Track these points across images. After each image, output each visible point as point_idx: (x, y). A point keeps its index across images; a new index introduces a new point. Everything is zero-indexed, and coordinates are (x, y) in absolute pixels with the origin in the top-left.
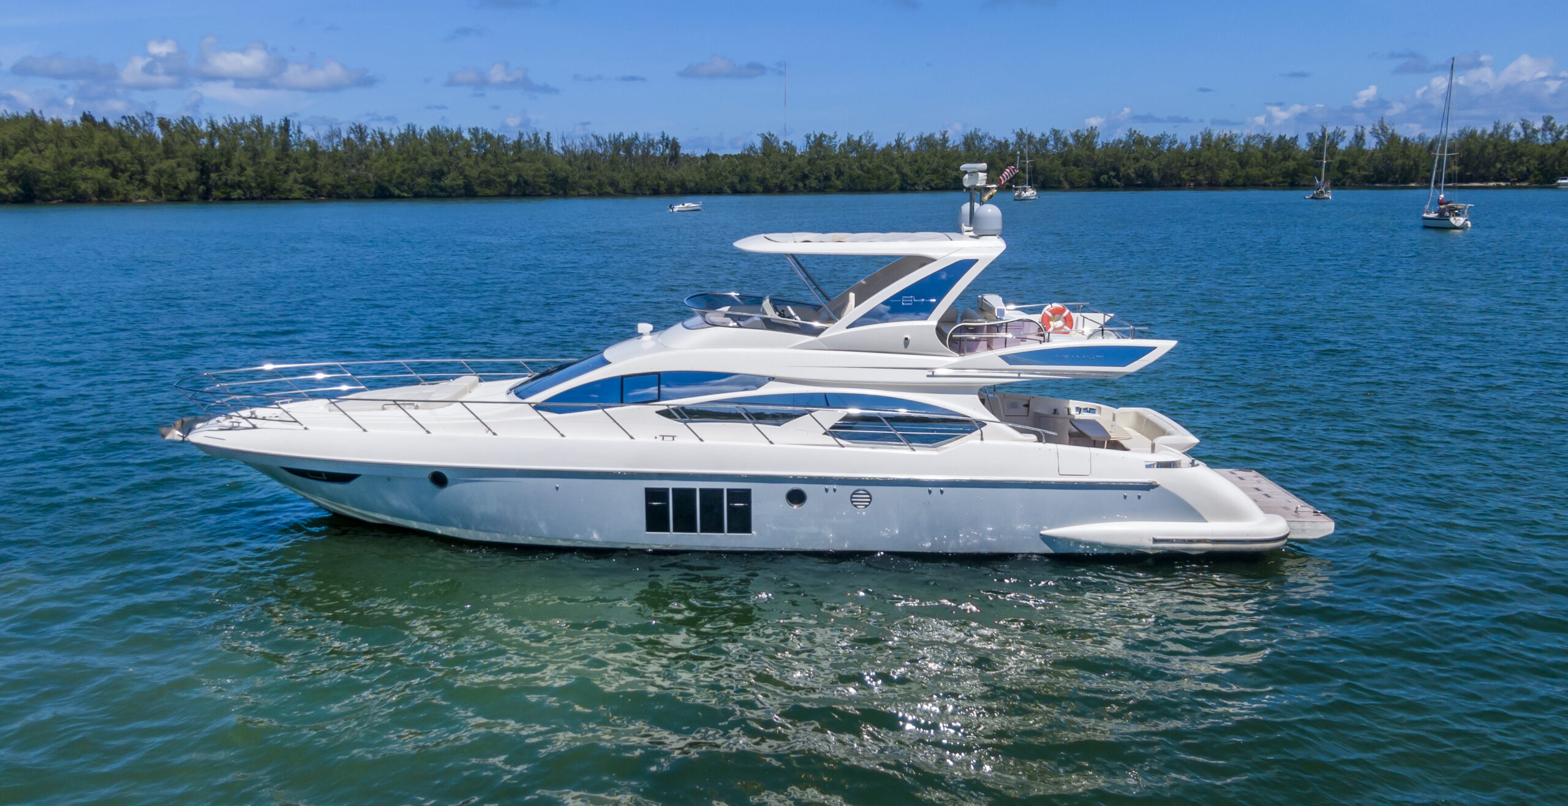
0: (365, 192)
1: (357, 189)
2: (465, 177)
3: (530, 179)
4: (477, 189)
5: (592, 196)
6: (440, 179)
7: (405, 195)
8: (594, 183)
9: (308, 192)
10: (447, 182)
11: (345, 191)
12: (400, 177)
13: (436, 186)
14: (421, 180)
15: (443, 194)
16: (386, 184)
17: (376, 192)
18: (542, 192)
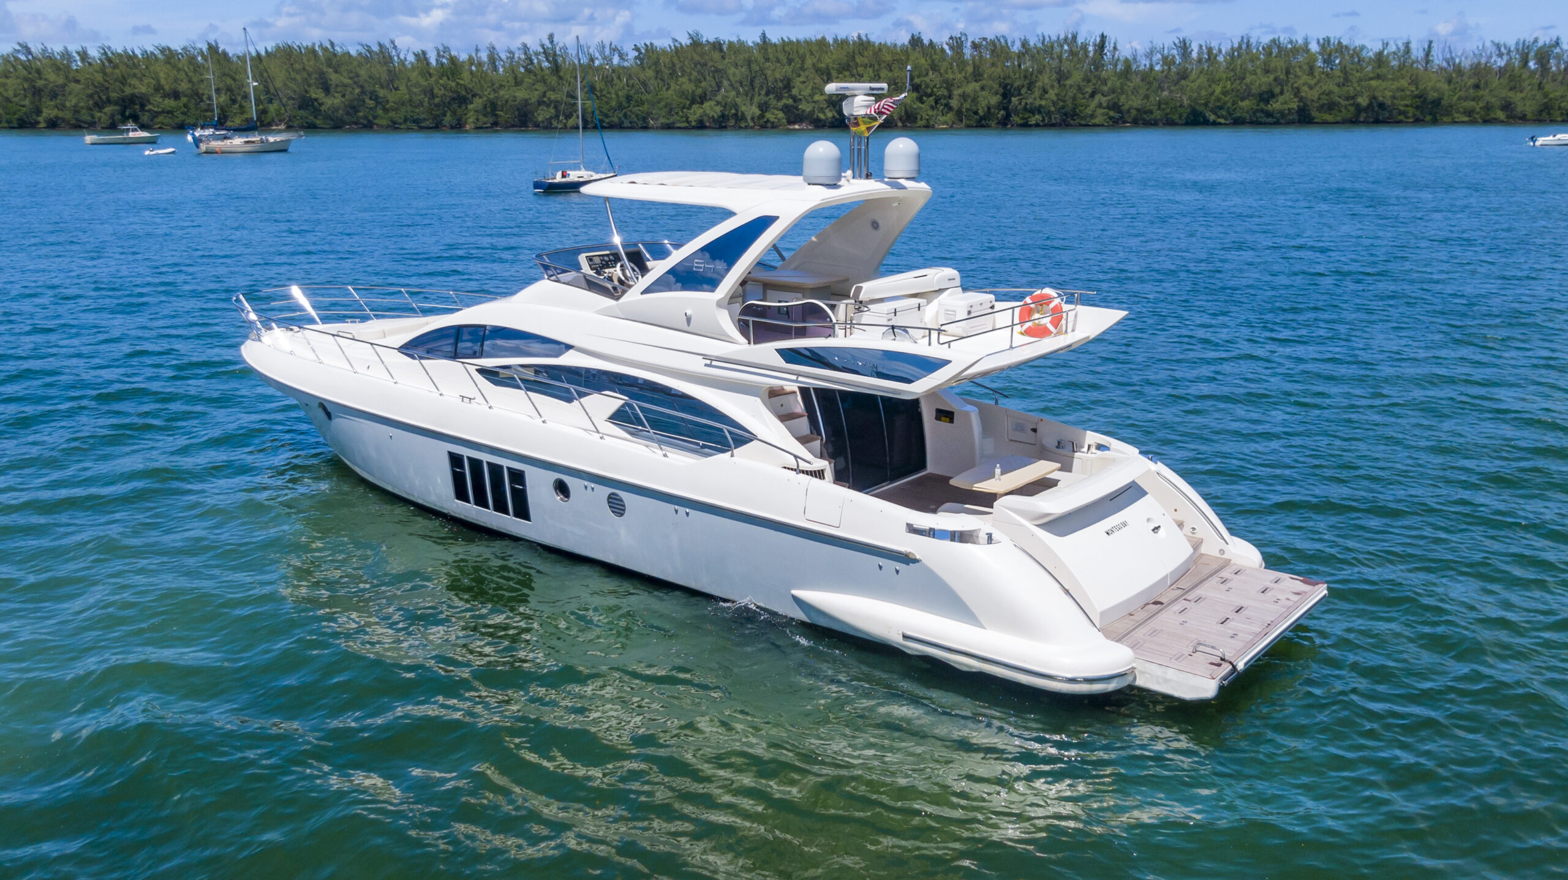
0: (1176, 117)
1: (1167, 114)
2: (1301, 99)
3: (1388, 102)
4: (1315, 114)
5: (1473, 122)
6: (1267, 102)
7: (1222, 121)
8: (1478, 106)
9: (1111, 118)
10: (1275, 106)
11: (1153, 117)
12: (1219, 100)
13: (1262, 111)
14: (1245, 104)
15: (1270, 120)
16: (1200, 108)
17: (1187, 118)
18: (1402, 117)
